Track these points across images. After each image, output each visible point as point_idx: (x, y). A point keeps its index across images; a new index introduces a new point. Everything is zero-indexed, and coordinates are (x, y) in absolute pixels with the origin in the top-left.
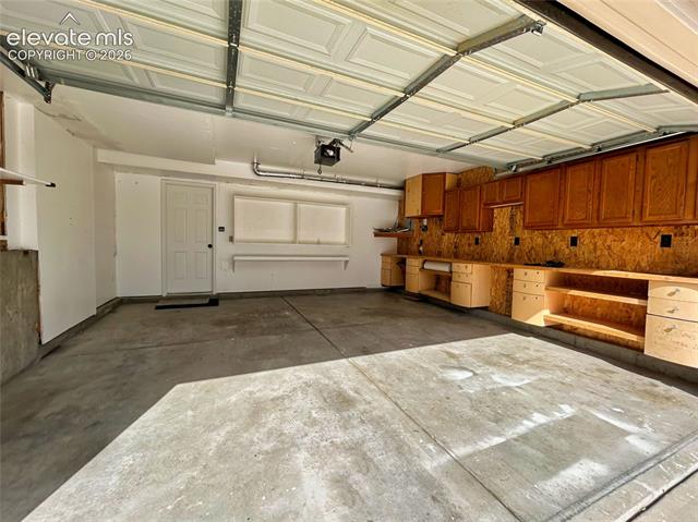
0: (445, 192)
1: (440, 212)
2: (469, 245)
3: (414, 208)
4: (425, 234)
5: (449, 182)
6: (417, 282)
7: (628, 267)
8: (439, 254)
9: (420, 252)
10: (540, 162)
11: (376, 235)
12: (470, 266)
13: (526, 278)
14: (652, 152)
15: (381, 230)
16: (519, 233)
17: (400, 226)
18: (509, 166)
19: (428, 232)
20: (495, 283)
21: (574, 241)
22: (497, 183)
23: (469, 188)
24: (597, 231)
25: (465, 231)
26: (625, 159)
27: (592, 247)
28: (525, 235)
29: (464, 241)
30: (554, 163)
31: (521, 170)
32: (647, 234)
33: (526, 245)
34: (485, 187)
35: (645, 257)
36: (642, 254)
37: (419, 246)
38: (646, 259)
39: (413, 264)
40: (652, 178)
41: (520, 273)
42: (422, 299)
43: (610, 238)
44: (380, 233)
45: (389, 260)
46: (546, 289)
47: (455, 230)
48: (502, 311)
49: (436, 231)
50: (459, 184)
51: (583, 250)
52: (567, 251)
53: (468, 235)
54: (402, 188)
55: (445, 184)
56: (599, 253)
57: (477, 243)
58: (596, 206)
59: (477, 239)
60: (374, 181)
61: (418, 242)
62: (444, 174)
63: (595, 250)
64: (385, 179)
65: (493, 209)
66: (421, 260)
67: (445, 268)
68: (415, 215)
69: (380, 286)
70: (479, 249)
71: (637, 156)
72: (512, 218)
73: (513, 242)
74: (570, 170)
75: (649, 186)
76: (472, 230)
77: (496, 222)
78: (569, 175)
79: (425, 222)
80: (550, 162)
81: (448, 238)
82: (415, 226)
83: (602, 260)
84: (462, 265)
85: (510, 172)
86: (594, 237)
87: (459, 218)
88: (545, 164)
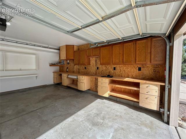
0: (74, 52)
1: (73, 58)
2: (83, 69)
3: (64, 57)
4: (68, 65)
5: (75, 49)
6: (66, 82)
7: (130, 77)
8: (73, 72)
9: (67, 71)
10: (105, 43)
11: (50, 66)
12: (83, 77)
13: (102, 81)
14: (138, 42)
15: (52, 64)
16: (98, 66)
17: (60, 63)
18: (95, 44)
19: (69, 65)
20: (91, 81)
21: (115, 69)
22: (91, 49)
23: (82, 51)
24: (121, 66)
25: (81, 64)
26: (130, 44)
27: (120, 71)
28: (100, 66)
29: (81, 68)
30: (109, 43)
31: (99, 45)
32: (135, 67)
33: (100, 69)
34: (87, 50)
35: (134, 73)
36: (133, 73)
37: (67, 69)
38: (134, 74)
39: (64, 76)
40: (138, 50)
41: (100, 79)
42: (68, 87)
43: (125, 68)
44: (52, 65)
45: (56, 74)
46: (109, 85)
47: (78, 64)
48: (94, 90)
49: (72, 64)
50: (79, 49)
51: (117, 71)
52: (113, 72)
53: (82, 66)
54: (59, 49)
55: (74, 49)
56: (122, 72)
57: (85, 68)
58: (122, 58)
59: (85, 67)
60: (47, 46)
61: (66, 68)
62: (74, 46)
63: (121, 71)
64: (51, 45)
65: (90, 58)
66: (67, 75)
67: (75, 77)
68: (64, 59)
69: (53, 83)
70: (86, 70)
71: (133, 43)
72: (96, 61)
73: (97, 68)
74: (114, 46)
75: (137, 52)
76: (84, 64)
77: (91, 62)
78: (114, 48)
79: (68, 61)
80: (108, 43)
81: (76, 67)
82: (65, 62)
83: (123, 74)
84: (81, 77)
85: (96, 46)
86: (120, 67)
87: (79, 61)
88: (106, 44)
